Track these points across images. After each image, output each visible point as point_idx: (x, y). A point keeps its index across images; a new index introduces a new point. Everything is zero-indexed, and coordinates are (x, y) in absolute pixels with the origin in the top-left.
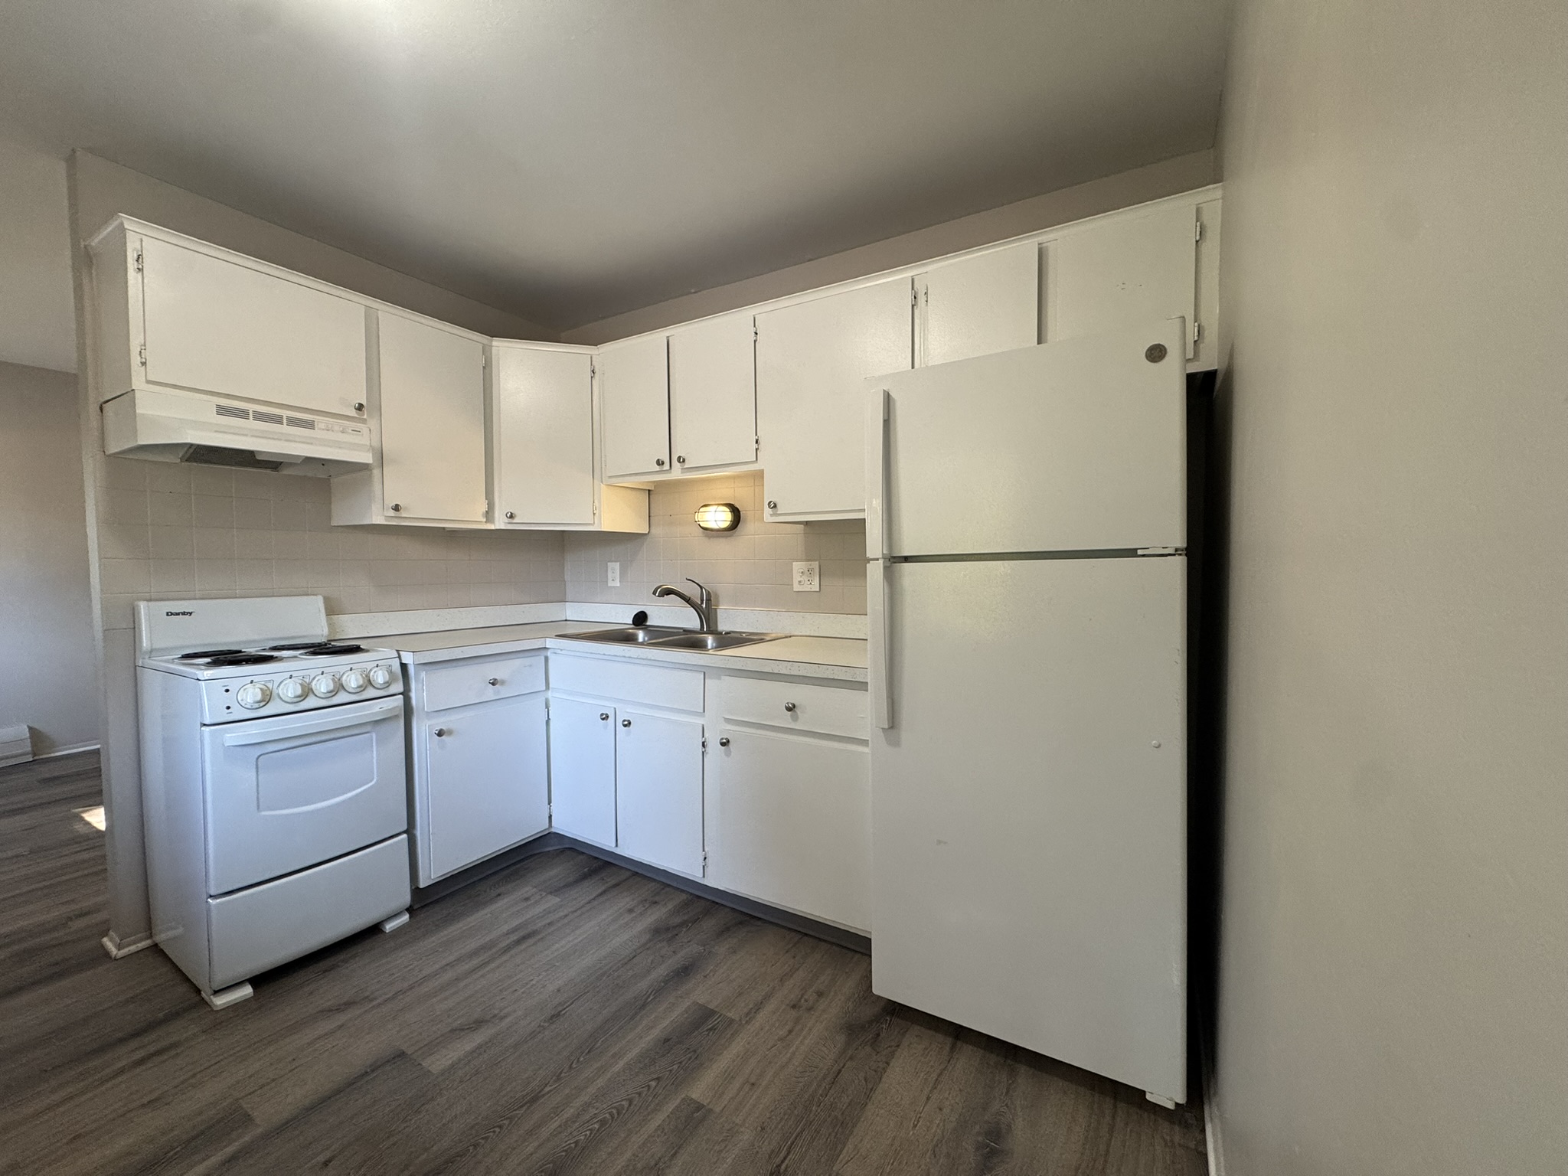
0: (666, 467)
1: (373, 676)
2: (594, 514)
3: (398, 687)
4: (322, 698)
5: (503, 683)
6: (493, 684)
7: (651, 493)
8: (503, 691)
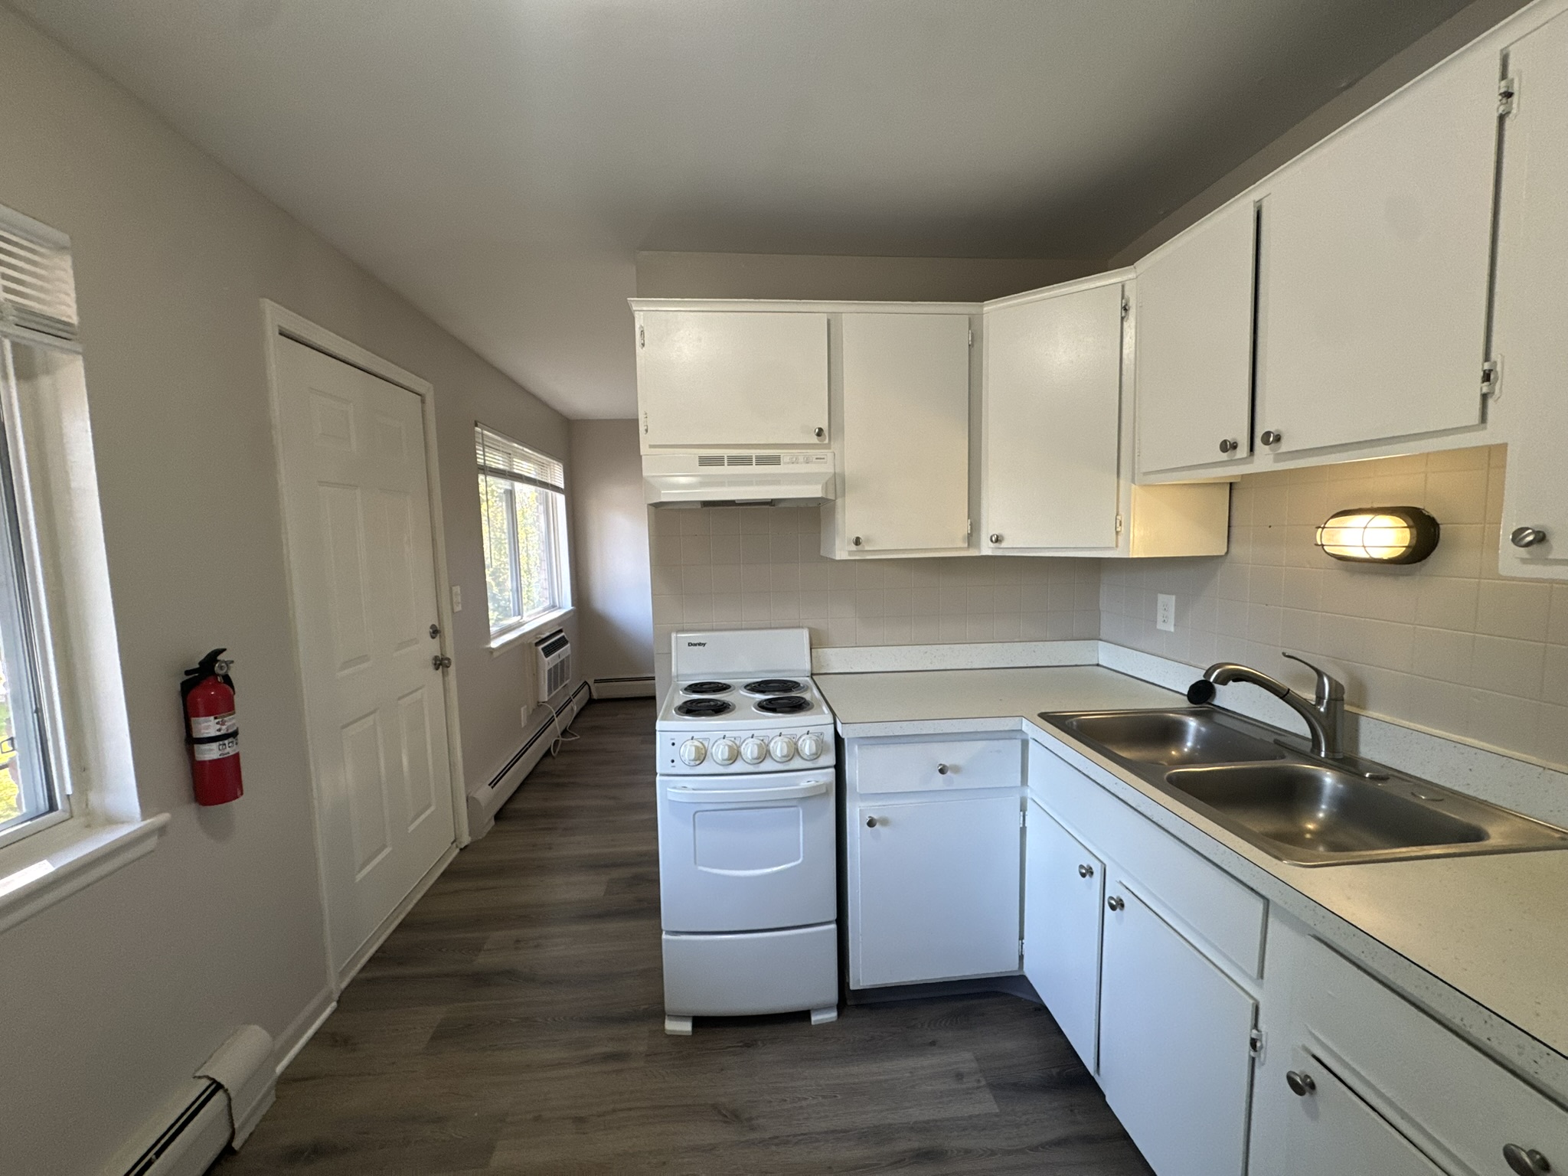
0: (1242, 451)
1: (801, 745)
2: (1117, 533)
3: (830, 759)
4: (749, 764)
5: (957, 769)
6: (942, 771)
7: (1234, 486)
8: (957, 781)
